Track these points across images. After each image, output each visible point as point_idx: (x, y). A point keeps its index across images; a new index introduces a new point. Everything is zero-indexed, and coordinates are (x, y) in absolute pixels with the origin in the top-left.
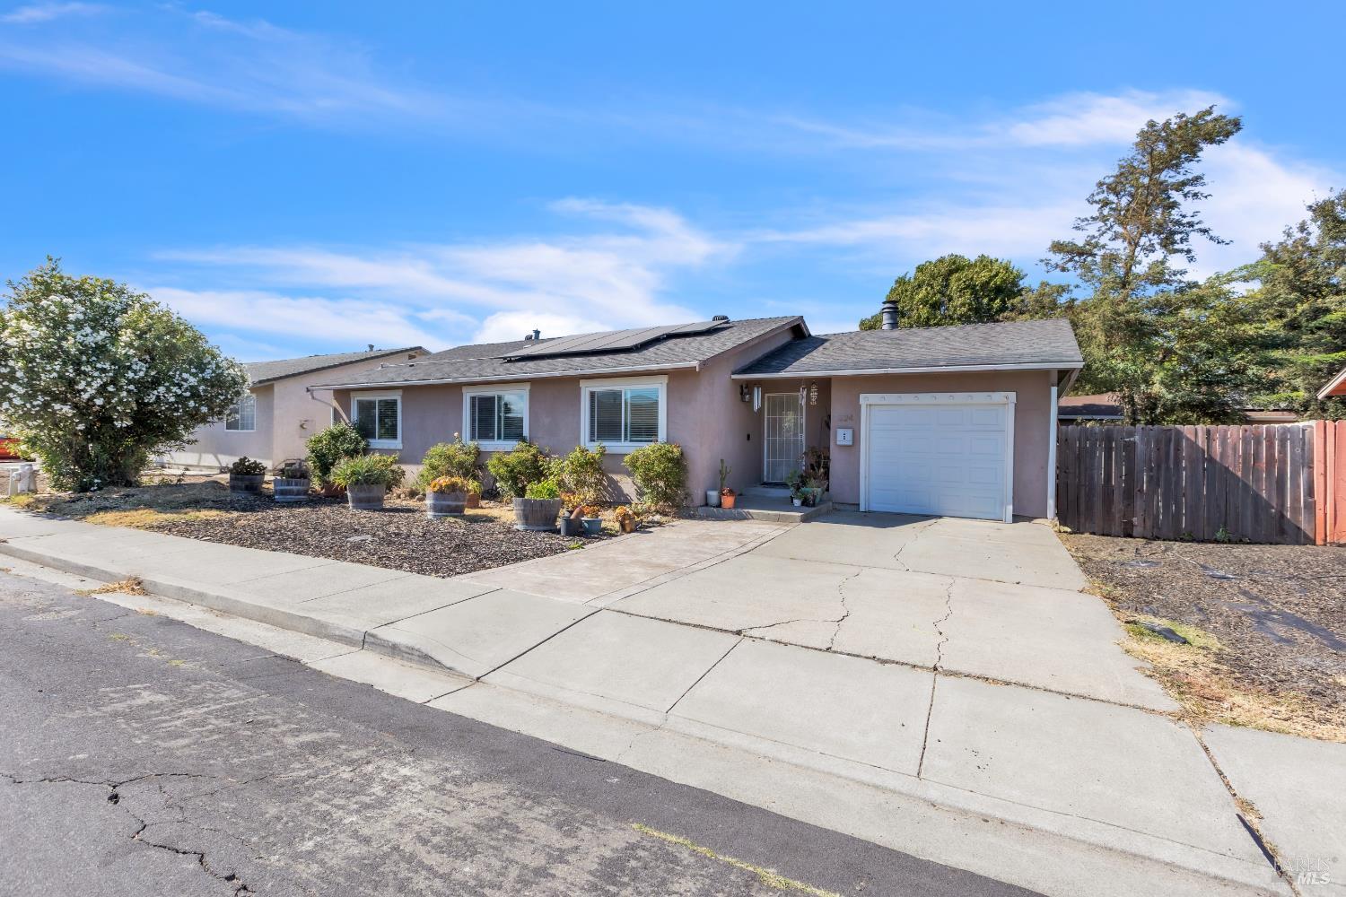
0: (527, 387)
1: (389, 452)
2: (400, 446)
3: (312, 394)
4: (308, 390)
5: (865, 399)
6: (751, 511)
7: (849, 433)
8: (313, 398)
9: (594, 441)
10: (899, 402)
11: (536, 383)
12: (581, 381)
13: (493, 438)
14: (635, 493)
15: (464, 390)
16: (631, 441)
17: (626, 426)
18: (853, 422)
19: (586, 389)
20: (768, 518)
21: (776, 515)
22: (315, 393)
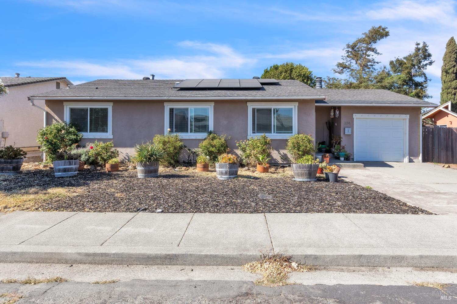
0: (213, 104)
1: (105, 140)
2: (111, 137)
3: (32, 102)
4: (29, 99)
5: (355, 116)
6: (341, 164)
7: (350, 129)
8: (33, 105)
9: (255, 133)
10: (361, 117)
11: (217, 102)
12: (248, 103)
13: (187, 131)
14: (280, 158)
15: (166, 104)
16: (277, 133)
17: (274, 126)
18: (351, 124)
19: (251, 107)
20: (349, 166)
21: (353, 165)
22: (35, 102)
